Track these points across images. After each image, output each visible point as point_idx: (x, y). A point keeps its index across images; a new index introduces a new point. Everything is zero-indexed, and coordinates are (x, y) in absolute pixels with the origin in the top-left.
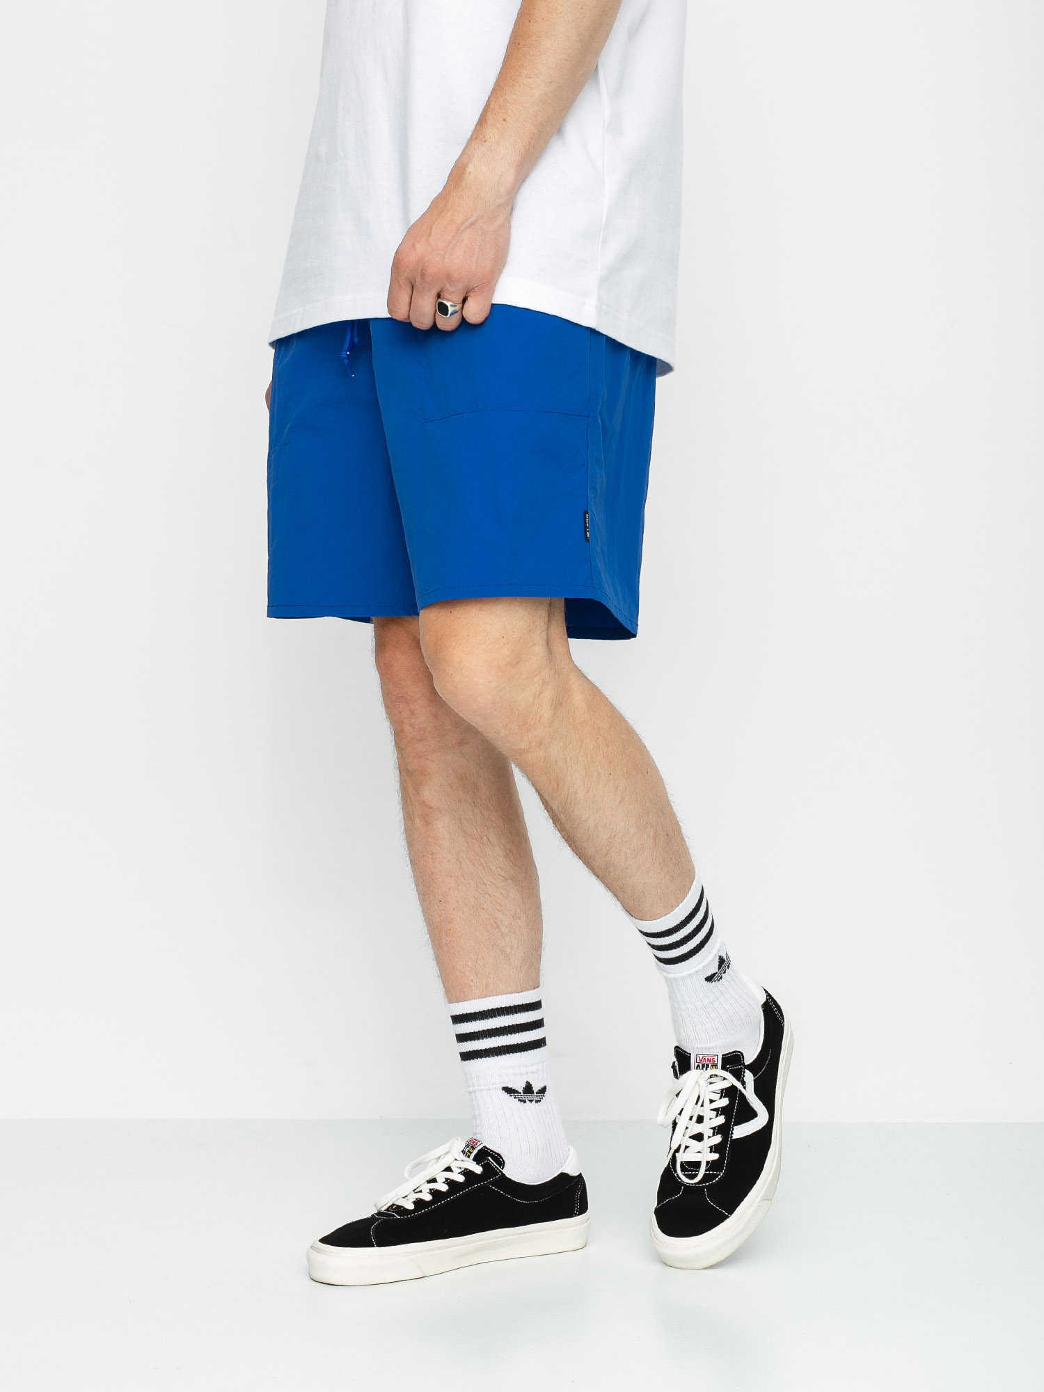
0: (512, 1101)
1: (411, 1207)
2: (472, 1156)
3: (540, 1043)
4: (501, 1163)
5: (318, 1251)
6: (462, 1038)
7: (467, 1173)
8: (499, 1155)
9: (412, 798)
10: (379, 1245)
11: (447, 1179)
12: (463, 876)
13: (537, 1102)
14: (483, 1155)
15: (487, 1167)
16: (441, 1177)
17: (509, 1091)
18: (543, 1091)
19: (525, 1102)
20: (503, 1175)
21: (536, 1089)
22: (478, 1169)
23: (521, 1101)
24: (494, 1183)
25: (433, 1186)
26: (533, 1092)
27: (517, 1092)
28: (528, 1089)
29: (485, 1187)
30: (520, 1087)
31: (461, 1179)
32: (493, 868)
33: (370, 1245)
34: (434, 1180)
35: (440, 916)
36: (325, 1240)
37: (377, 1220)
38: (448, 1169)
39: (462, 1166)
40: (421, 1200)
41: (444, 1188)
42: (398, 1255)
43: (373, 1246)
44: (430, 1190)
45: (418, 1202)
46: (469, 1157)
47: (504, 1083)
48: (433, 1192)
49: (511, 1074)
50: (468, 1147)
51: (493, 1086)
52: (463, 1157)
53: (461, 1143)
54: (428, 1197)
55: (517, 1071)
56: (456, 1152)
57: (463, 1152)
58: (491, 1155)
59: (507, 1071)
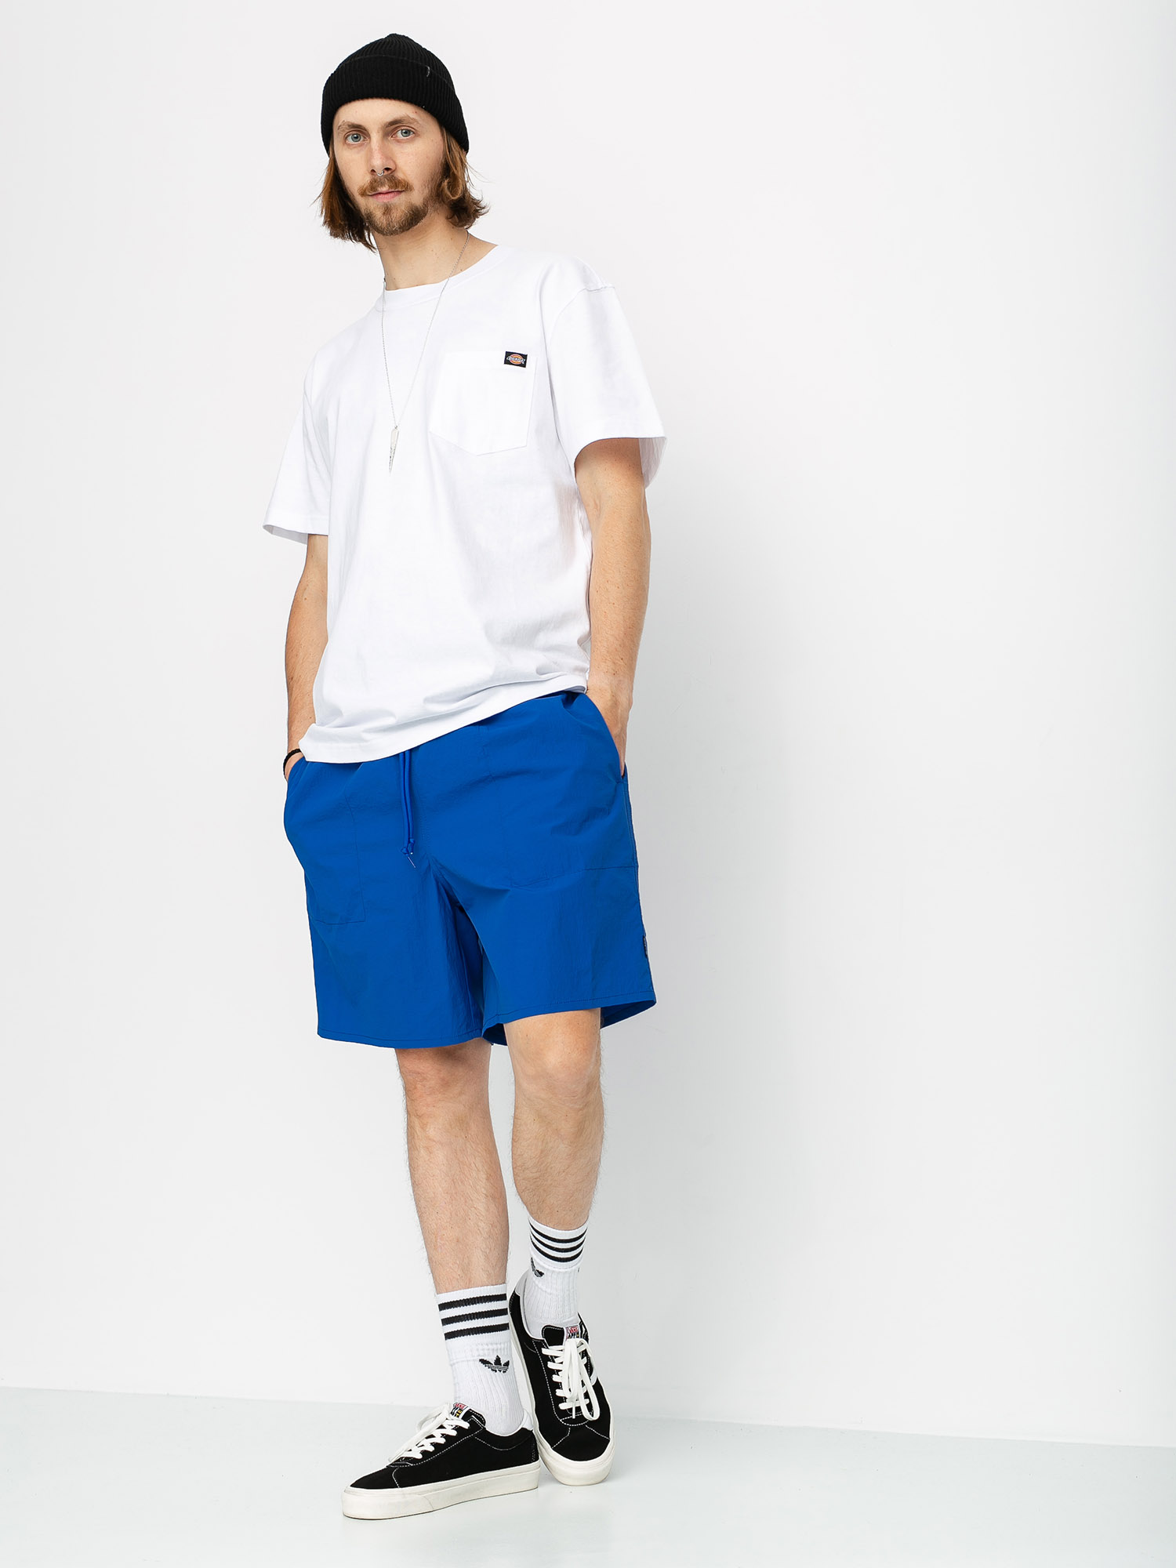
0: (486, 1369)
1: (420, 1456)
2: (461, 1416)
3: (505, 1327)
4: (483, 1422)
5: (349, 1492)
6: (446, 1321)
7: (458, 1429)
8: (481, 1415)
10: (402, 1486)
11: (443, 1435)
13: (504, 1372)
14: (468, 1417)
15: (472, 1423)
16: (438, 1433)
17: (484, 1362)
18: (507, 1364)
19: (496, 1371)
20: (484, 1428)
21: (503, 1363)
22: (466, 1425)
23: (493, 1370)
24: (478, 1436)
25: (432, 1440)
26: (500, 1364)
27: (488, 1363)
28: (498, 1361)
29: (472, 1438)
30: (491, 1359)
31: (454, 1433)
33: (394, 1486)
34: (432, 1436)
36: (352, 1486)
37: (395, 1468)
38: (442, 1427)
39: (453, 1424)
40: (425, 1451)
41: (442, 1441)
42: (415, 1493)
43: (397, 1487)
44: (431, 1444)
45: (424, 1453)
46: (458, 1417)
47: (479, 1355)
48: (435, 1445)
49: (483, 1350)
50: (456, 1409)
51: (472, 1358)
52: (453, 1417)
53: (450, 1407)
54: (431, 1449)
55: (490, 1347)
56: (446, 1413)
57: (452, 1413)
58: (475, 1416)
59: (480, 1347)
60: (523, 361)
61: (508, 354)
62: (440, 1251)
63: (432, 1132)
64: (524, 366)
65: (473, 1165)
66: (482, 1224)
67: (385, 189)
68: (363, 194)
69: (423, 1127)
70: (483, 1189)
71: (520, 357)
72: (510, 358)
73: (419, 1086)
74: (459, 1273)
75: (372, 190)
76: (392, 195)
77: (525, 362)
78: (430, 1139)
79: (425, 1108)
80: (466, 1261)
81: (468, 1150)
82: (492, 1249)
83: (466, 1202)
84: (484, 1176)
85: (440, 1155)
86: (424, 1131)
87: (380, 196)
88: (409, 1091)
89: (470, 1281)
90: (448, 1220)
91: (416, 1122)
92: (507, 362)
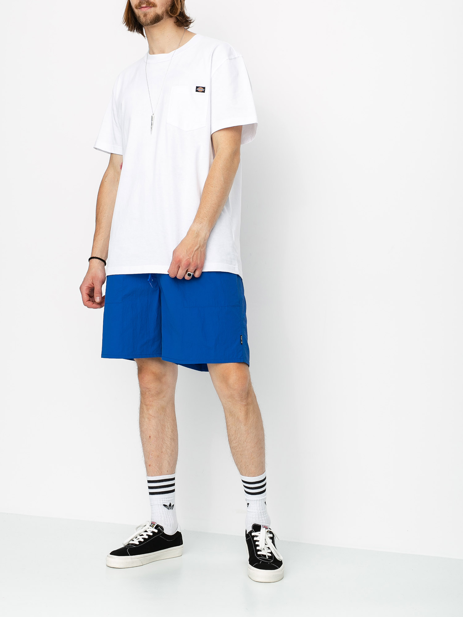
0: (165, 509)
1: (138, 543)
2: (154, 527)
3: (173, 491)
4: (163, 529)
5: (109, 557)
6: (150, 488)
7: (153, 532)
8: (162, 527)
9: (145, 412)
10: (131, 555)
11: (147, 535)
12: (159, 437)
13: (172, 509)
14: (157, 527)
15: (159, 530)
16: (145, 534)
17: (165, 505)
18: (173, 506)
19: (169, 509)
20: (164, 532)
21: (172, 505)
22: (156, 531)
23: (168, 509)
24: (161, 535)
25: (142, 537)
27: (167, 506)
28: (170, 505)
29: (159, 536)
30: (168, 504)
31: (151, 534)
32: (168, 435)
34: (142, 535)
35: (150, 449)
36: (111, 554)
37: (128, 548)
38: (146, 531)
39: (151, 530)
40: (140, 541)
41: (147, 537)
42: (136, 558)
43: (129, 555)
44: (142, 538)
45: (139, 542)
46: (153, 527)
47: (163, 503)
48: (144, 539)
49: (165, 500)
50: (152, 524)
51: (160, 504)
52: (151, 527)
53: (150, 524)
54: (142, 540)
55: (168, 499)
56: (148, 526)
57: (151, 526)
58: (160, 527)
59: (164, 499)
60: (203, 90)
61: (197, 87)
62: (150, 460)
63: (151, 412)
64: (204, 92)
65: (166, 426)
66: (168, 450)
67: (144, 6)
68: (136, 8)
69: (148, 410)
70: (170, 436)
71: (202, 88)
72: (198, 89)
73: (147, 393)
74: (158, 469)
75: (139, 6)
76: (147, 8)
77: (204, 90)
78: (150, 415)
79: (149, 402)
80: (161, 465)
81: (165, 420)
82: (172, 460)
83: (162, 441)
84: (171, 431)
85: (153, 422)
86: (148, 411)
87: (142, 9)
88: (143, 394)
89: (162, 472)
90: (155, 448)
91: (145, 407)
92: (197, 91)
